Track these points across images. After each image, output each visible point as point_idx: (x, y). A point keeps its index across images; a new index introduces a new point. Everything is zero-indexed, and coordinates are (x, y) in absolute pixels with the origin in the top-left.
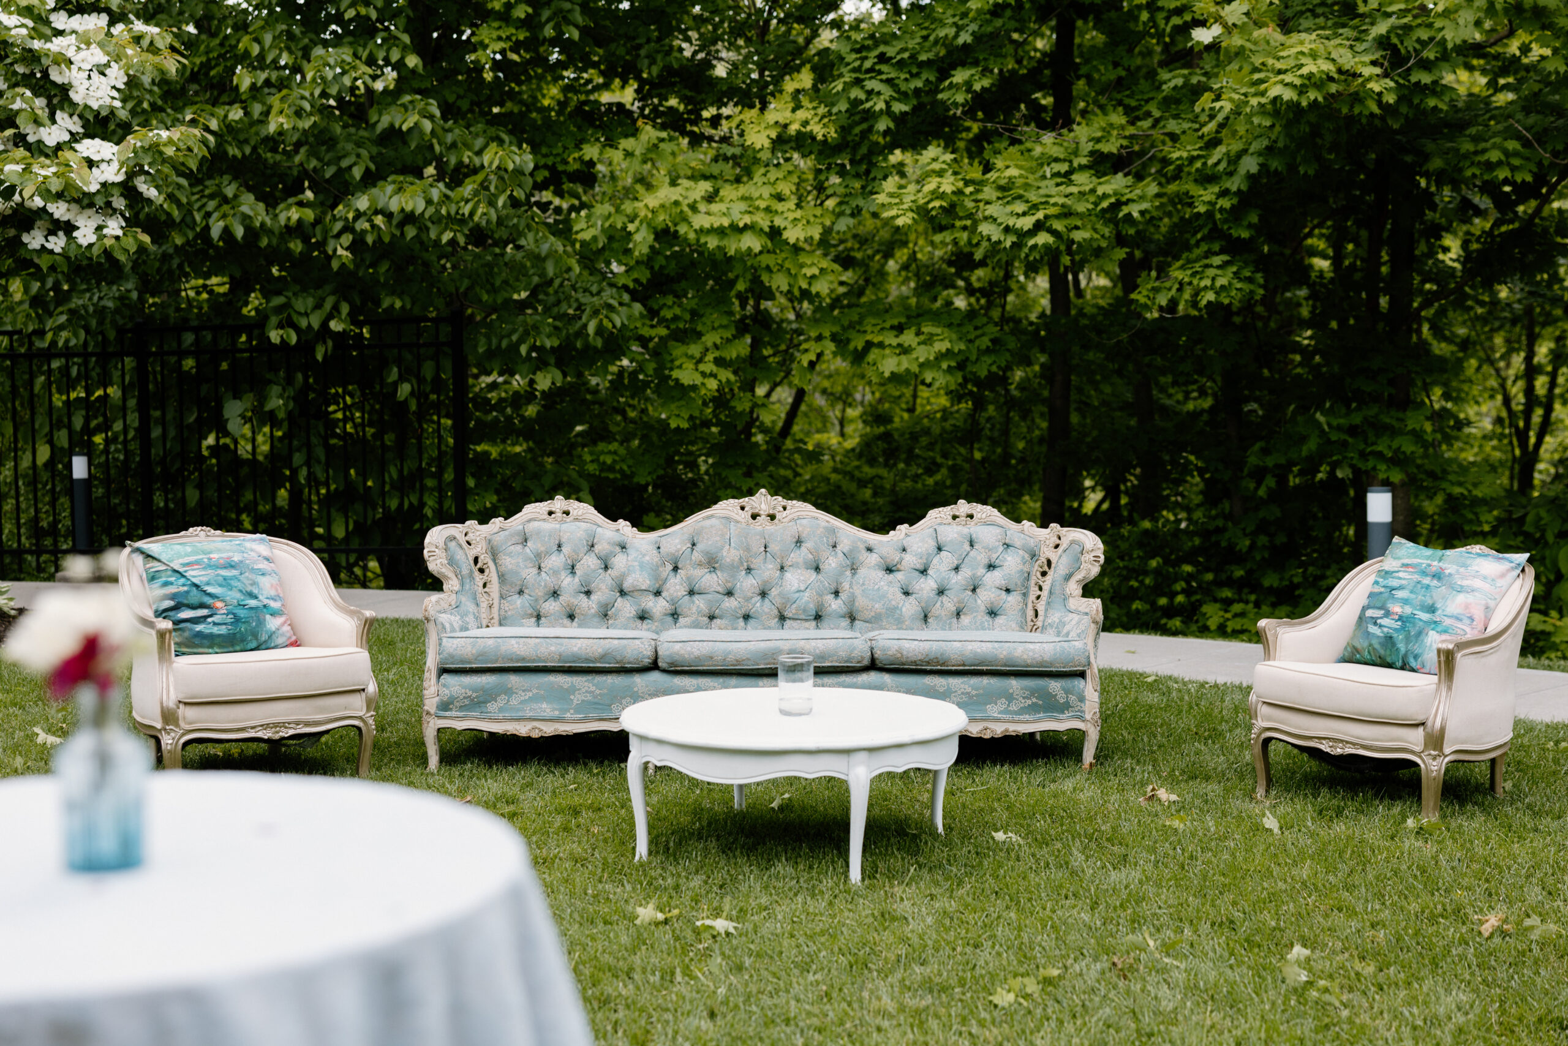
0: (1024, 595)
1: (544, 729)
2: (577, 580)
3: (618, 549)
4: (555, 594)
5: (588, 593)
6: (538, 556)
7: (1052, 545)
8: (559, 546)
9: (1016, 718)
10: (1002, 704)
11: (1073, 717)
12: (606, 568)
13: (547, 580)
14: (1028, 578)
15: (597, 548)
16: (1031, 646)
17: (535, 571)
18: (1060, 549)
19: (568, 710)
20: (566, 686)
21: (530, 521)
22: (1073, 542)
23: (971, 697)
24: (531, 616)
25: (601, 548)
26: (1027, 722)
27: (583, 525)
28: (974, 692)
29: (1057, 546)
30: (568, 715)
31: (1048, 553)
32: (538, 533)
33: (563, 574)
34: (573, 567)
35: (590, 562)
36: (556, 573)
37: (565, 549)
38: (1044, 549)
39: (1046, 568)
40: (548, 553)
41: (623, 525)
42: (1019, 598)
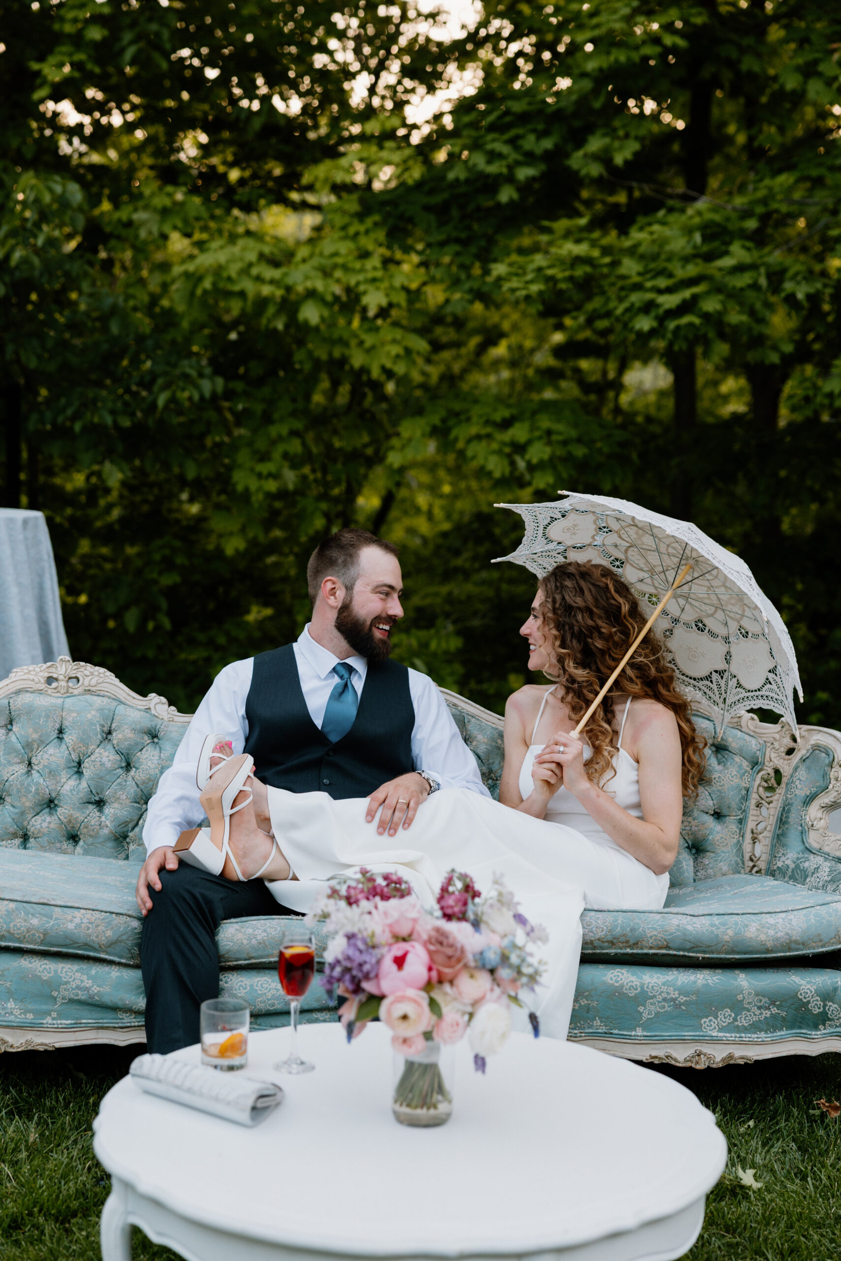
0: (741, 821)
1: (10, 1040)
2: (84, 784)
3: (147, 739)
4: (51, 804)
5: (100, 804)
6: (28, 746)
7: (784, 749)
8: (61, 731)
9: (747, 1037)
10: (726, 1016)
11: (831, 1034)
12: (128, 767)
13: (39, 782)
14: (746, 798)
15: (116, 737)
16: (770, 920)
17: (23, 768)
18: (796, 757)
19: (48, 1013)
20: (45, 976)
21: (18, 692)
22: (817, 748)
23: (678, 1006)
24: (14, 836)
25: (123, 736)
26: (763, 1043)
27: (98, 701)
28: (683, 999)
29: (790, 752)
30: (48, 1020)
31: (775, 759)
32: (29, 711)
33: (64, 775)
34: (79, 764)
35: (106, 757)
36: (53, 773)
37: (69, 738)
38: (771, 754)
39: (773, 781)
40: (43, 743)
41: (156, 702)
42: (734, 827)
